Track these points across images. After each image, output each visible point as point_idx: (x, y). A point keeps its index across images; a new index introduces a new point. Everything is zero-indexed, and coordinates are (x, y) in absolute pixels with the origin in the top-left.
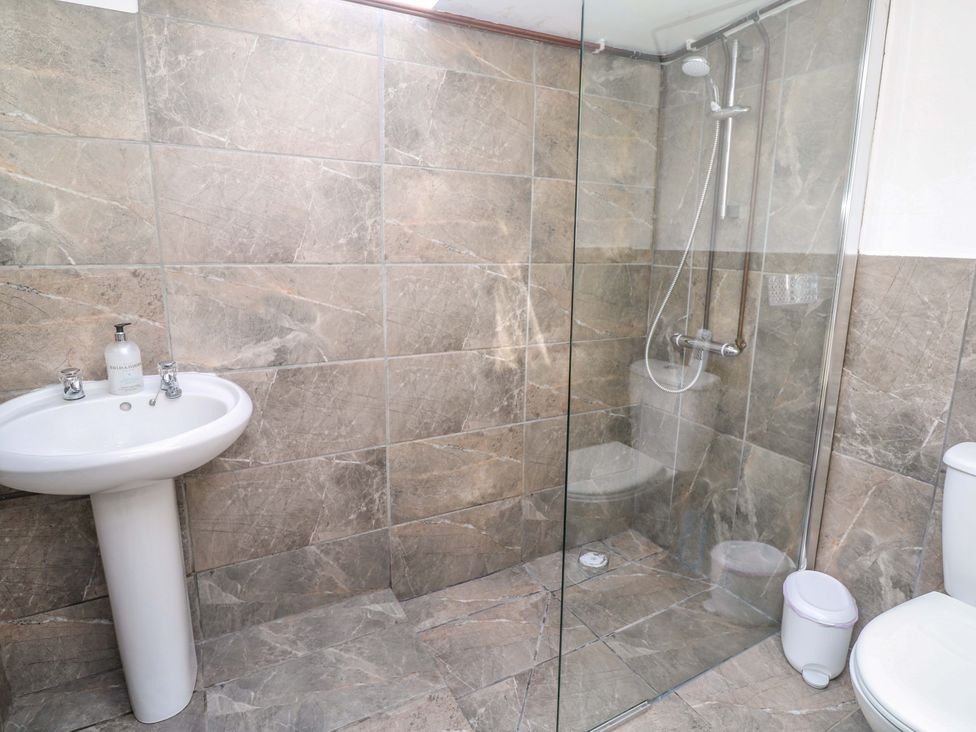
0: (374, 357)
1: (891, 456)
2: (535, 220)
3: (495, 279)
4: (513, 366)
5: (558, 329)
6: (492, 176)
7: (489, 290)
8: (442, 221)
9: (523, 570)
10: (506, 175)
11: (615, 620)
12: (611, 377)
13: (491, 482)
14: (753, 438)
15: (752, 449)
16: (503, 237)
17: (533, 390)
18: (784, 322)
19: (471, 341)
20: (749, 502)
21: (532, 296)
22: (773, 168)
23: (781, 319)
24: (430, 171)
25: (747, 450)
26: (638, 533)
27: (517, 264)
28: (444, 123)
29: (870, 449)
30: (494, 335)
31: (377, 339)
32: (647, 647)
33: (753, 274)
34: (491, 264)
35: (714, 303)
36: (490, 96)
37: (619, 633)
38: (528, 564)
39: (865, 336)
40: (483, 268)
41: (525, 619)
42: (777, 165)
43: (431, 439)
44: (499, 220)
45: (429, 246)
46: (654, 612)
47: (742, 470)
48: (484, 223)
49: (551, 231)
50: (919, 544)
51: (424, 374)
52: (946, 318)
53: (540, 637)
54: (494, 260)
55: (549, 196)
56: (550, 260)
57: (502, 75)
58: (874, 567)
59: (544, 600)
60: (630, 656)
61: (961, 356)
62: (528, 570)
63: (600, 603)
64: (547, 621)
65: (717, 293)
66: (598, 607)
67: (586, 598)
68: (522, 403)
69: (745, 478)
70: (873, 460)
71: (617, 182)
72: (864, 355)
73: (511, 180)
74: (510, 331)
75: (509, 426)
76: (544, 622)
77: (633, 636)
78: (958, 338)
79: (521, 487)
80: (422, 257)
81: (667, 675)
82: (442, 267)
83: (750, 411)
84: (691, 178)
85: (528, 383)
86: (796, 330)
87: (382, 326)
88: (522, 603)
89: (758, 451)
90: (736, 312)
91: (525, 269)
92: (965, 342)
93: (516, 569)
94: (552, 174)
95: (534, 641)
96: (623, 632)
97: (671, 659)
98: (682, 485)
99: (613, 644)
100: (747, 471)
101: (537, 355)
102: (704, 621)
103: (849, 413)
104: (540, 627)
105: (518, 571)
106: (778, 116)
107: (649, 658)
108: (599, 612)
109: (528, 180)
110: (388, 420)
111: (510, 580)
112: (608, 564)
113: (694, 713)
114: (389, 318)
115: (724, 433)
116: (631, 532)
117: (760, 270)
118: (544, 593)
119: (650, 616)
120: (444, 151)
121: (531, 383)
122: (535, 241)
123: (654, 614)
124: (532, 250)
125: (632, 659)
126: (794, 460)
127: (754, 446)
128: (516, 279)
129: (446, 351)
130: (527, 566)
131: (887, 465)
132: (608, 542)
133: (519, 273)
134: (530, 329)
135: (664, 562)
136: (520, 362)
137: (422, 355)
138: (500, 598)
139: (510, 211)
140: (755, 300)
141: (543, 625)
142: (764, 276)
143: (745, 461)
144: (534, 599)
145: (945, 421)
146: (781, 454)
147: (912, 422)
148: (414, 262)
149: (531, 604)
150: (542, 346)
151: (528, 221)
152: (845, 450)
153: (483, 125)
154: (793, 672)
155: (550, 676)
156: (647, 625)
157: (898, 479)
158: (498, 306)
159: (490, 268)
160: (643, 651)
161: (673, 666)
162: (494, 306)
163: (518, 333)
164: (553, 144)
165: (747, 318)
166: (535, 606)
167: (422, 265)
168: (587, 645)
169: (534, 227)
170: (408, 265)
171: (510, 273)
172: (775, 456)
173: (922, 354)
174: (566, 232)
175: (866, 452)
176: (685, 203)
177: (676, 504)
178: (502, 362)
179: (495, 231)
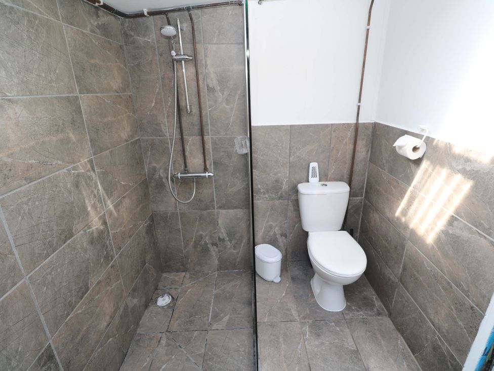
0: (16, 284)
1: (274, 196)
2: (88, 125)
3: (78, 175)
4: (102, 228)
5: (115, 192)
6: (56, 98)
7: (77, 185)
8: (32, 143)
9: (140, 335)
10: (64, 95)
11: (204, 317)
12: (141, 206)
13: (112, 305)
14: (220, 208)
15: (220, 212)
16: (74, 143)
17: (115, 235)
18: (225, 156)
19: (78, 226)
20: (224, 233)
21: (100, 178)
22: (206, 88)
23: (223, 155)
24: (9, 100)
25: (218, 213)
26: (167, 273)
27: (86, 160)
28: (8, 53)
29: (267, 196)
30: (88, 214)
31: (14, 268)
32: (225, 316)
33: (206, 137)
34: (73, 165)
35: (187, 154)
36: (37, 30)
37: (211, 321)
38: (139, 329)
39: (258, 156)
40: (69, 170)
41: (172, 355)
42: (208, 86)
43: (75, 310)
44: (68, 131)
45: (29, 167)
46: (211, 301)
47: (217, 222)
48: (61, 136)
49: (97, 131)
50: (286, 219)
51: (57, 270)
52: (284, 146)
53: (188, 355)
54: (74, 162)
55: (90, 107)
56: (102, 150)
57: (40, 13)
58: (275, 233)
59: (168, 338)
60: (224, 325)
61: (290, 157)
62: (143, 333)
63: (191, 316)
64: (181, 345)
65: (187, 148)
66: (191, 318)
67: (183, 320)
68: (112, 247)
69: (220, 225)
70: (268, 199)
71: (117, 92)
72: (259, 164)
73: (68, 99)
74: (94, 207)
75: (110, 265)
76: (181, 347)
77: (216, 317)
78: (288, 152)
79: (125, 294)
80: (26, 179)
81: (241, 319)
82: (43, 181)
83: (216, 197)
84: (158, 89)
85: (111, 232)
86: (230, 159)
87: (14, 255)
88: (162, 350)
89: (223, 212)
90: (201, 156)
91: (91, 162)
92: (290, 152)
93: (137, 338)
94: (88, 92)
95: (188, 360)
96: (211, 319)
97: (236, 312)
98: (188, 241)
99: (214, 327)
100: (220, 221)
101: (111, 214)
102: (228, 289)
103: (257, 185)
104: (182, 351)
105: (138, 338)
106: (204, 62)
107: (230, 319)
108: (194, 320)
109: (77, 98)
110: (44, 322)
111: (141, 346)
112: (172, 296)
113: (269, 323)
114: (17, 244)
115: (204, 210)
116: (164, 275)
117: (209, 135)
118: (164, 335)
119: (212, 304)
120: (16, 80)
121: (113, 232)
122: (91, 141)
123: (212, 301)
124: (92, 147)
125: (226, 325)
126: (239, 210)
127: (221, 211)
128: (89, 171)
129: (65, 243)
130: (139, 331)
131: (273, 199)
132: (160, 286)
133: (89, 166)
134: (104, 199)
135: (191, 278)
136: (105, 223)
137: (51, 257)
138: (148, 359)
139: (73, 122)
140: (209, 149)
141: (182, 349)
142: (211, 138)
143: (218, 218)
144: (164, 342)
145: (288, 179)
146: (233, 209)
147: (278, 182)
148: (21, 186)
149: (165, 346)
150: (111, 207)
151: (84, 129)
152: (258, 199)
153: (38, 55)
154: (270, 283)
155: (212, 365)
156: (216, 308)
157: (277, 202)
158: (84, 193)
159: (74, 169)
160: (226, 319)
161: (239, 314)
162: (83, 195)
163: (99, 205)
164: (83, 70)
165: (207, 158)
166: (168, 345)
167: (27, 186)
168: (207, 337)
169: (88, 131)
170: (17, 190)
171: (84, 167)
172: (231, 211)
173: (278, 159)
174: (104, 129)
175: (265, 197)
176: (155, 103)
177: (186, 250)
178: (97, 229)
179: (68, 140)
